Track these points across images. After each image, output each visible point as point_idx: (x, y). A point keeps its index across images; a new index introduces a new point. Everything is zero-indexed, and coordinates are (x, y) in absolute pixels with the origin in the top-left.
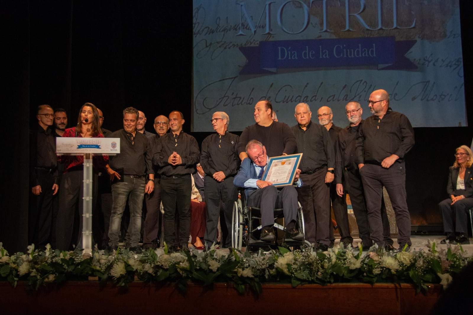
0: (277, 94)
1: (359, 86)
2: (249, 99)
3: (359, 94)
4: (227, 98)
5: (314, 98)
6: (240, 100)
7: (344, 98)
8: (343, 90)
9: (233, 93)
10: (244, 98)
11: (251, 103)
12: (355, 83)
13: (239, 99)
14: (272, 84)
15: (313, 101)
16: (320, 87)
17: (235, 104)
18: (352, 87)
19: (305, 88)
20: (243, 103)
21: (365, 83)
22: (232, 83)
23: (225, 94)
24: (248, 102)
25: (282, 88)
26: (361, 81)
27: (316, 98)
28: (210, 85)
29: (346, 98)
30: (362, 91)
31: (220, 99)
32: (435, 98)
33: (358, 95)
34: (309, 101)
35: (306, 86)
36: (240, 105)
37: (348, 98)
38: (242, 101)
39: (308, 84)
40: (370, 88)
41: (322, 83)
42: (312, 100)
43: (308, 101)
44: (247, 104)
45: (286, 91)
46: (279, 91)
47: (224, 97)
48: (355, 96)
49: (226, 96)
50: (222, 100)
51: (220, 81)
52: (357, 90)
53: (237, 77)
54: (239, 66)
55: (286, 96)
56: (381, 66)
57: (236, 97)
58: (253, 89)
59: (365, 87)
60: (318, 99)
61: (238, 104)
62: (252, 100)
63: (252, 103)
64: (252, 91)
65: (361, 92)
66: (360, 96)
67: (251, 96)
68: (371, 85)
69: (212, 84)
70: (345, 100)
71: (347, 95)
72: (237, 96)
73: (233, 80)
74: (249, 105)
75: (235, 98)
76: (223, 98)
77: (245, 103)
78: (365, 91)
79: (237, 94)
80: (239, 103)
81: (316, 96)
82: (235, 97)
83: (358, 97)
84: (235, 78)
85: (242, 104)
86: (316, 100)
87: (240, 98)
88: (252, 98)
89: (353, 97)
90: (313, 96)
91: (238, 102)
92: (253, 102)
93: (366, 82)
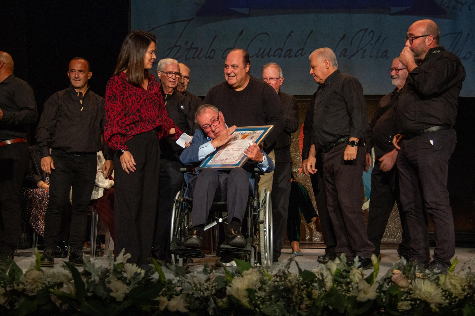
0: (249, 45)
1: (363, 36)
2: (210, 51)
3: (363, 48)
4: (178, 48)
5: (300, 52)
6: (196, 52)
7: (341, 53)
8: (340, 42)
9: (187, 42)
10: (202, 50)
11: (211, 56)
12: (357, 33)
13: (195, 50)
14: (243, 31)
15: (298, 56)
16: (309, 36)
17: (189, 58)
18: (352, 39)
19: (287, 38)
20: (200, 56)
21: (372, 33)
22: (186, 27)
23: (176, 43)
24: (208, 56)
25: (255, 37)
26: (367, 30)
27: (302, 52)
28: (154, 29)
29: (345, 53)
30: (367, 44)
31: (168, 50)
32: (468, 56)
33: (361, 49)
34: (294, 55)
35: (289, 35)
36: (197, 58)
37: (346, 54)
38: (199, 54)
39: (292, 32)
40: (378, 40)
41: (312, 32)
42: (297, 54)
43: (292, 56)
44: (206, 58)
45: (261, 40)
46: (252, 41)
47: (175, 46)
48: (357, 52)
49: (178, 46)
50: (171, 52)
51: (169, 24)
52: (360, 43)
53: (193, 19)
54: (196, 3)
55: (260, 49)
56: (394, 10)
57: (191, 48)
58: (216, 36)
59: (372, 39)
60: (305, 53)
61: (193, 58)
62: (213, 52)
63: (213, 57)
64: (214, 39)
65: (365, 46)
66: (364, 51)
67: (212, 48)
68: (380, 36)
69: (157, 27)
70: (342, 57)
71: (346, 50)
72: (193, 46)
73: (188, 23)
74: (208, 59)
75: (189, 49)
76: (172, 48)
77: (203, 56)
78: (371, 44)
79: (193, 43)
80: (195, 56)
81: (302, 49)
82: (189, 47)
83: (362, 51)
84: (190, 20)
85: (199, 58)
86: (302, 55)
87: (197, 49)
88: (213, 50)
89: (355, 52)
90: (299, 50)
91: (194, 54)
92: (214, 55)
93: (372, 31)
